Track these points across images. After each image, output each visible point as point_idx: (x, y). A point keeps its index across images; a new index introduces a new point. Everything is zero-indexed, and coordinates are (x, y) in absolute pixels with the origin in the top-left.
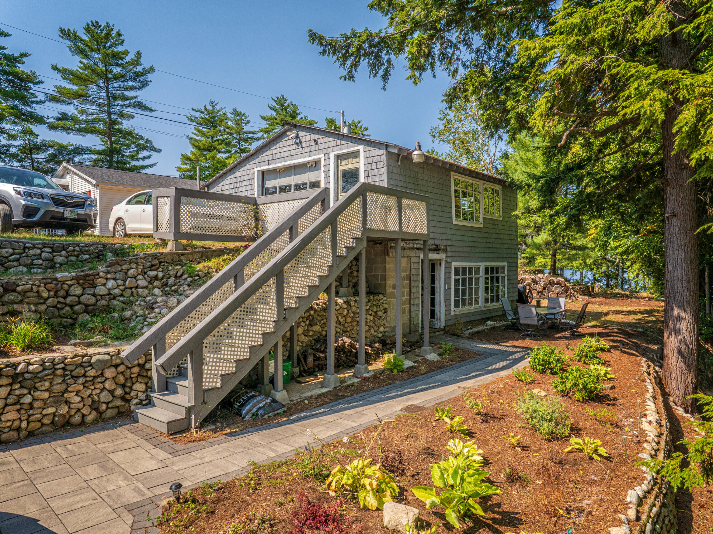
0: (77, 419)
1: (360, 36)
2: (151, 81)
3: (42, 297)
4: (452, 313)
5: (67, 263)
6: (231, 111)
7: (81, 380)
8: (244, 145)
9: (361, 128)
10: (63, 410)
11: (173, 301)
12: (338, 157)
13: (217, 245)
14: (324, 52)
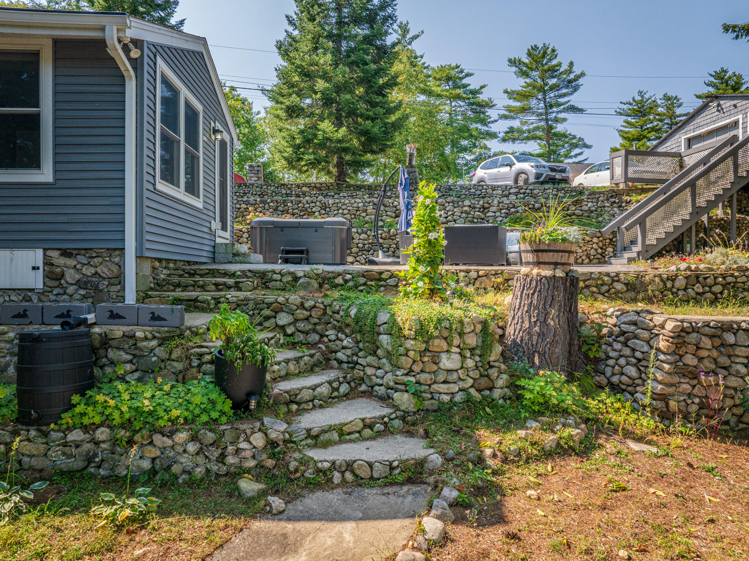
2: (582, 85)
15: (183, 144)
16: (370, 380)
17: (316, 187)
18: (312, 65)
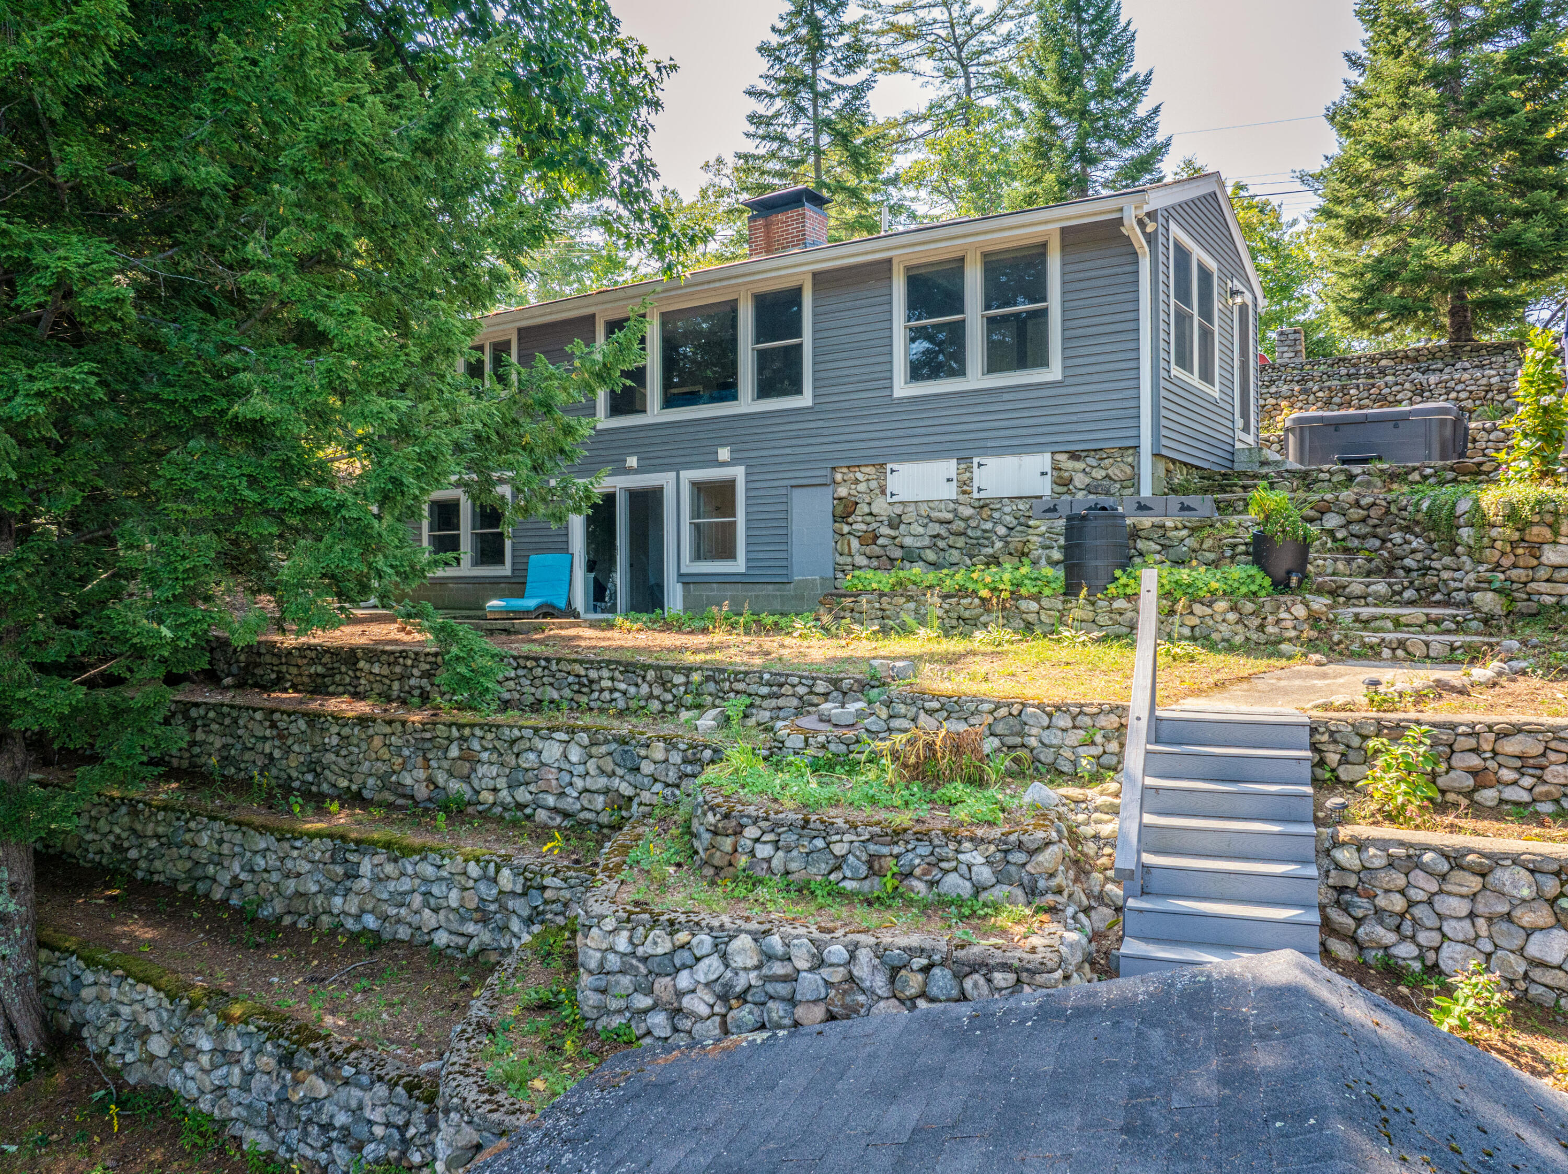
15: (1196, 318)
16: (1446, 585)
17: (1407, 357)
18: (1395, 138)
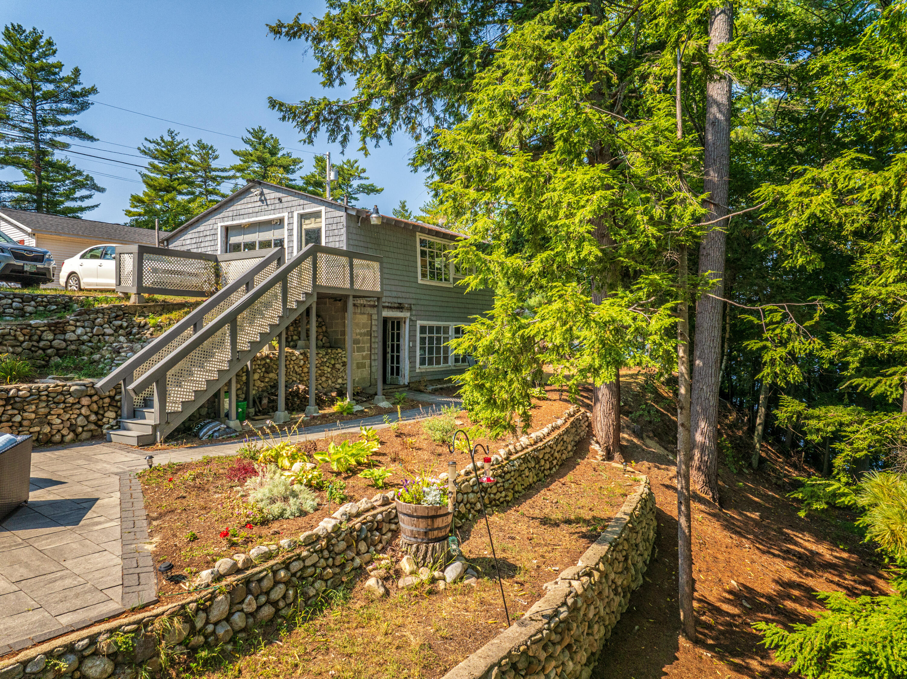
0: (58, 438)
1: (319, 104)
2: (92, 104)
3: (18, 341)
4: (418, 371)
5: (36, 313)
6: (195, 143)
7: (62, 406)
8: (211, 185)
9: (357, 168)
10: (47, 429)
11: (137, 346)
12: (303, 217)
13: (179, 299)
14: (284, 118)
